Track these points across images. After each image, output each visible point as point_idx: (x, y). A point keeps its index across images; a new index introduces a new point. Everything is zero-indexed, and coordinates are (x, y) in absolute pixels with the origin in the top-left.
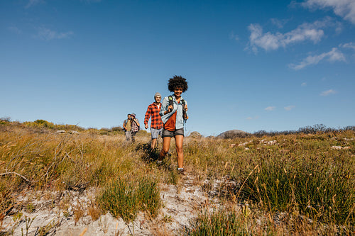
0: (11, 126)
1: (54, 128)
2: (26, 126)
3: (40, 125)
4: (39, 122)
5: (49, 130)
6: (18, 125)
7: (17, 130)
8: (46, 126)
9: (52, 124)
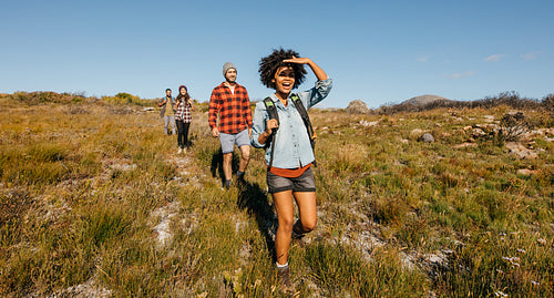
0: (88, 104)
1: (140, 104)
2: (106, 102)
3: (124, 101)
4: (121, 96)
5: (134, 108)
6: (96, 101)
7: (96, 110)
8: (131, 101)
9: (138, 98)
